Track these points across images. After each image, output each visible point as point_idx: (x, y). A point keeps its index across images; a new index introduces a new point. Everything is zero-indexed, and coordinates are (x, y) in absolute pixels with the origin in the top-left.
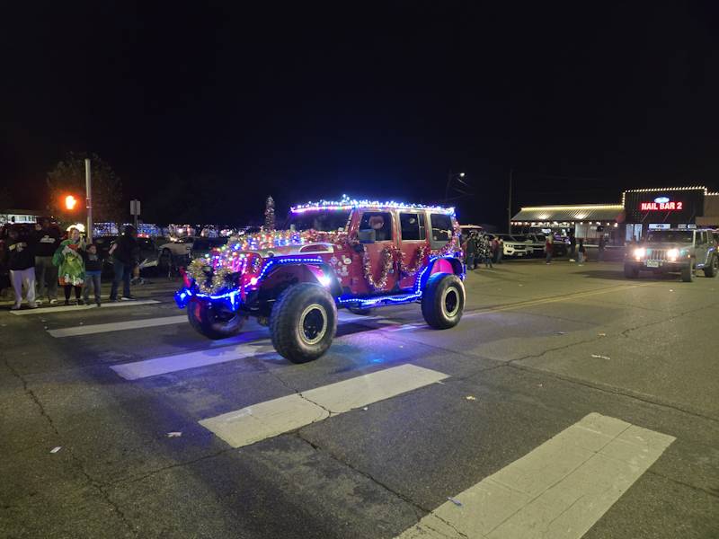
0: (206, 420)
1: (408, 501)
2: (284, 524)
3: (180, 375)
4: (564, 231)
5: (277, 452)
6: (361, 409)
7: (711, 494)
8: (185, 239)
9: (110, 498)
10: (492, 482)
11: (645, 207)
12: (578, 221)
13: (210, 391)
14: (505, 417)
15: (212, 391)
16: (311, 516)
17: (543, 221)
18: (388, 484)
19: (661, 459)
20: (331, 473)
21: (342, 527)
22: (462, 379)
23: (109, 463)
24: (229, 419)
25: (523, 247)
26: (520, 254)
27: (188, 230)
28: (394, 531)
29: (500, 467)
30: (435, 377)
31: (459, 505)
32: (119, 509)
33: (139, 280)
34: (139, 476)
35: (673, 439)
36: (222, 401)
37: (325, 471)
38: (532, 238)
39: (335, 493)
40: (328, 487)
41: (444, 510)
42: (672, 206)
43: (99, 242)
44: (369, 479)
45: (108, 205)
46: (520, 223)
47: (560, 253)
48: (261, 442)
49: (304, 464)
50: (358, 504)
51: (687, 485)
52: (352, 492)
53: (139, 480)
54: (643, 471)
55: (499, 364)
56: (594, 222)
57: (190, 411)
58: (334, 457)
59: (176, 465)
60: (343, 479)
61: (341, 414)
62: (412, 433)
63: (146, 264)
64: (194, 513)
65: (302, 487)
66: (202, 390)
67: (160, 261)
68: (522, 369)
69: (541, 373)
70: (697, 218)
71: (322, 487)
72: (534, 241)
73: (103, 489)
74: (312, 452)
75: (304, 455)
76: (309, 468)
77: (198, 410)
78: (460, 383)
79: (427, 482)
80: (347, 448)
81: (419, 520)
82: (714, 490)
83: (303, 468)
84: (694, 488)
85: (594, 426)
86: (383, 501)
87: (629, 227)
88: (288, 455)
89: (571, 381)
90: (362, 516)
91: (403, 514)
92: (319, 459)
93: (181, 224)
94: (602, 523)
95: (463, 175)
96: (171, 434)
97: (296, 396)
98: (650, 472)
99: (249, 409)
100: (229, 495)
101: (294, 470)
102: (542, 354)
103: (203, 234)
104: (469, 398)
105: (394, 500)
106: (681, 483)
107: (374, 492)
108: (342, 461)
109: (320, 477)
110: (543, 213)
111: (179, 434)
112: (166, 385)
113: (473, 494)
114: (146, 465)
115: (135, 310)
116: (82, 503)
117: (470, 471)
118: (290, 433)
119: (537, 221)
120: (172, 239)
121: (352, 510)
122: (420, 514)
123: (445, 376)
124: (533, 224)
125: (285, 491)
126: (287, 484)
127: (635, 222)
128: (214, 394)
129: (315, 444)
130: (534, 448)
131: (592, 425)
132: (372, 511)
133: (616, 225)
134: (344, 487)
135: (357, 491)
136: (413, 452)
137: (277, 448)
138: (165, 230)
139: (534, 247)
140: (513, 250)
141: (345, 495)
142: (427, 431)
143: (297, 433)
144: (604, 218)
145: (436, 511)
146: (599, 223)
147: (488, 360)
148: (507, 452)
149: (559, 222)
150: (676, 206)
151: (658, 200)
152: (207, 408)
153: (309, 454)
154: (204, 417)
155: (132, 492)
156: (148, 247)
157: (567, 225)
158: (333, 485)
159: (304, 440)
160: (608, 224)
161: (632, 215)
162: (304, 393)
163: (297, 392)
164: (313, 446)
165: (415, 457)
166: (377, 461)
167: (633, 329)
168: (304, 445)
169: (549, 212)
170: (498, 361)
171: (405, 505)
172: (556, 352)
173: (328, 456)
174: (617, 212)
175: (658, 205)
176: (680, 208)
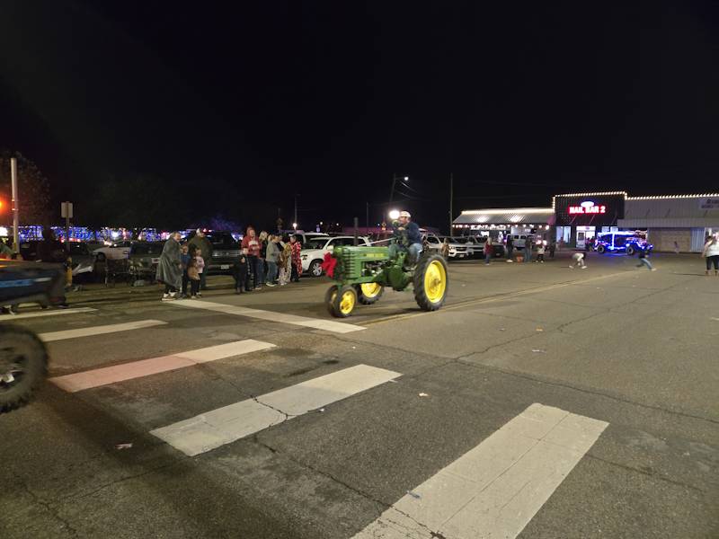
0: (158, 430)
1: (369, 497)
2: (247, 529)
3: (126, 385)
4: (501, 233)
5: (234, 458)
6: (318, 411)
7: (641, 472)
8: (121, 243)
9: (60, 515)
10: (447, 474)
11: (573, 210)
12: (513, 224)
13: (160, 401)
14: (456, 412)
15: (161, 400)
16: (273, 519)
17: (482, 224)
18: (348, 482)
19: (596, 443)
20: (291, 475)
21: (305, 527)
22: (414, 377)
23: (56, 479)
24: (182, 428)
25: (465, 249)
26: (462, 256)
27: (124, 233)
28: (357, 526)
29: (453, 458)
30: (388, 376)
31: (417, 497)
32: (70, 526)
33: (73, 287)
34: (89, 492)
35: (607, 424)
36: (173, 409)
37: (285, 474)
38: (472, 240)
39: (296, 494)
40: (289, 489)
41: (404, 503)
42: (596, 210)
43: (25, 246)
44: (329, 479)
45: (34, 207)
46: (461, 226)
47: (498, 254)
48: (218, 448)
49: (264, 469)
50: (320, 504)
51: (620, 466)
52: (314, 492)
53: (90, 494)
54: (582, 455)
55: (449, 361)
56: (528, 225)
57: (140, 421)
58: (292, 458)
59: (129, 478)
60: (304, 480)
61: (298, 416)
62: (369, 431)
63: (80, 270)
64: (152, 525)
65: (262, 491)
66: (151, 400)
67: (95, 267)
68: (469, 365)
69: (487, 368)
70: (619, 221)
71: (283, 490)
72: (474, 243)
73: (51, 506)
74: (270, 456)
75: (264, 459)
76: (268, 472)
77: (148, 420)
78: (411, 381)
79: (385, 477)
80: (306, 450)
81: (380, 515)
82: (644, 469)
83: (262, 472)
84: (627, 468)
85: (538, 415)
86: (343, 498)
87: (559, 230)
88: (247, 460)
89: (514, 374)
90: (324, 515)
91: (365, 510)
92: (278, 462)
93: (116, 227)
94: (548, 505)
95: (406, 179)
96: (121, 446)
97: (251, 400)
98: (589, 456)
99: (203, 417)
100: (187, 504)
101: (253, 475)
102: (487, 350)
103: (140, 238)
104: (421, 395)
105: (355, 497)
106: (615, 464)
107: (336, 491)
108: (302, 463)
109: (280, 480)
110: (482, 215)
111: (130, 445)
112: (111, 396)
113: (430, 486)
114: (95, 479)
115: (70, 318)
116: (27, 523)
117: (426, 464)
118: (246, 438)
119: (477, 224)
120: (106, 243)
121: (314, 510)
122: (380, 509)
123: (398, 375)
124: (473, 227)
125: (247, 496)
126: (247, 489)
127: (565, 224)
128: (164, 403)
129: (274, 448)
130: (484, 439)
131: (535, 415)
132: (334, 509)
133: (547, 228)
134: (306, 487)
135: (318, 490)
136: (371, 449)
137: (235, 453)
138: (98, 233)
139: (474, 248)
140: (455, 252)
141: (307, 495)
142: (383, 428)
143: (254, 438)
144: (536, 222)
145: (396, 505)
146: (532, 226)
147: (437, 357)
148: (459, 444)
149: (497, 225)
150: (600, 210)
151: (584, 204)
152: (158, 417)
153: (267, 458)
154: (155, 427)
155: (83, 507)
156: (81, 251)
157: (503, 227)
158: (294, 487)
159: (261, 444)
160: (540, 227)
161: (562, 219)
162: (259, 398)
163: (252, 397)
164: (271, 449)
165: (374, 454)
166: (336, 461)
167: (566, 325)
168: (263, 449)
169: (488, 215)
170: (445, 359)
171: (364, 500)
172: (499, 348)
173: (288, 459)
174: (548, 216)
175: (584, 209)
176: (603, 211)
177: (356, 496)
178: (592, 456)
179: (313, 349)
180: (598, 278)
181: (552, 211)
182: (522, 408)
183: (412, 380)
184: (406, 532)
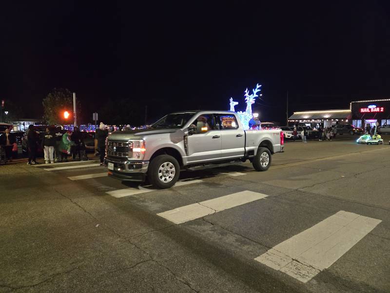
0: (160, 214)
1: (261, 244)
3: (140, 195)
4: (318, 124)
5: (196, 226)
10: (297, 238)
11: (362, 110)
12: (325, 119)
17: (306, 119)
18: (250, 238)
19: (375, 229)
20: (223, 234)
24: (170, 213)
28: (257, 254)
29: (300, 232)
30: (262, 196)
32: (137, 246)
35: (381, 221)
37: (220, 233)
40: (224, 239)
41: (278, 247)
42: (378, 110)
44: (241, 236)
46: (293, 121)
47: (316, 137)
48: (188, 222)
52: (235, 241)
54: (367, 234)
56: (334, 119)
57: (151, 210)
58: (222, 227)
59: (154, 231)
60: (229, 236)
61: (221, 211)
64: (169, 248)
65: (212, 239)
68: (304, 192)
69: (314, 194)
74: (212, 226)
76: (213, 232)
79: (267, 237)
80: (227, 225)
81: (267, 251)
83: (210, 232)
85: (342, 216)
86: (249, 244)
87: (354, 122)
88: (202, 227)
89: (329, 197)
90: (242, 249)
91: (260, 249)
92: (216, 228)
94: (349, 252)
97: (197, 204)
98: (370, 234)
99: (178, 209)
101: (206, 232)
102: (313, 186)
106: (384, 238)
107: (244, 242)
108: (227, 229)
109: (219, 235)
110: (306, 115)
112: (135, 200)
113: (289, 242)
118: (199, 219)
119: (303, 119)
121: (236, 247)
122: (267, 249)
124: (300, 121)
126: (205, 238)
127: (358, 119)
130: (314, 225)
132: (246, 248)
133: (347, 121)
134: (231, 239)
135: (237, 240)
137: (196, 224)
140: (291, 135)
141: (232, 242)
143: (203, 218)
144: (340, 118)
145: (274, 248)
146: (337, 120)
147: (286, 189)
149: (315, 120)
150: (380, 110)
151: (370, 107)
153: (210, 227)
157: (319, 121)
158: (225, 238)
159: (207, 221)
160: (343, 120)
161: (356, 115)
162: (200, 203)
163: (197, 202)
164: (212, 224)
165: (260, 228)
166: (243, 230)
167: (359, 174)
168: (208, 223)
169: (309, 114)
170: (291, 189)
171: (259, 246)
172: (320, 185)
173: (220, 228)
174: (348, 114)
175: (370, 109)
176: (382, 111)
177: (255, 243)
178: (372, 234)
179: (221, 183)
180: (379, 150)
181: (350, 111)
182: (335, 212)
183: (274, 198)
184: (280, 258)
